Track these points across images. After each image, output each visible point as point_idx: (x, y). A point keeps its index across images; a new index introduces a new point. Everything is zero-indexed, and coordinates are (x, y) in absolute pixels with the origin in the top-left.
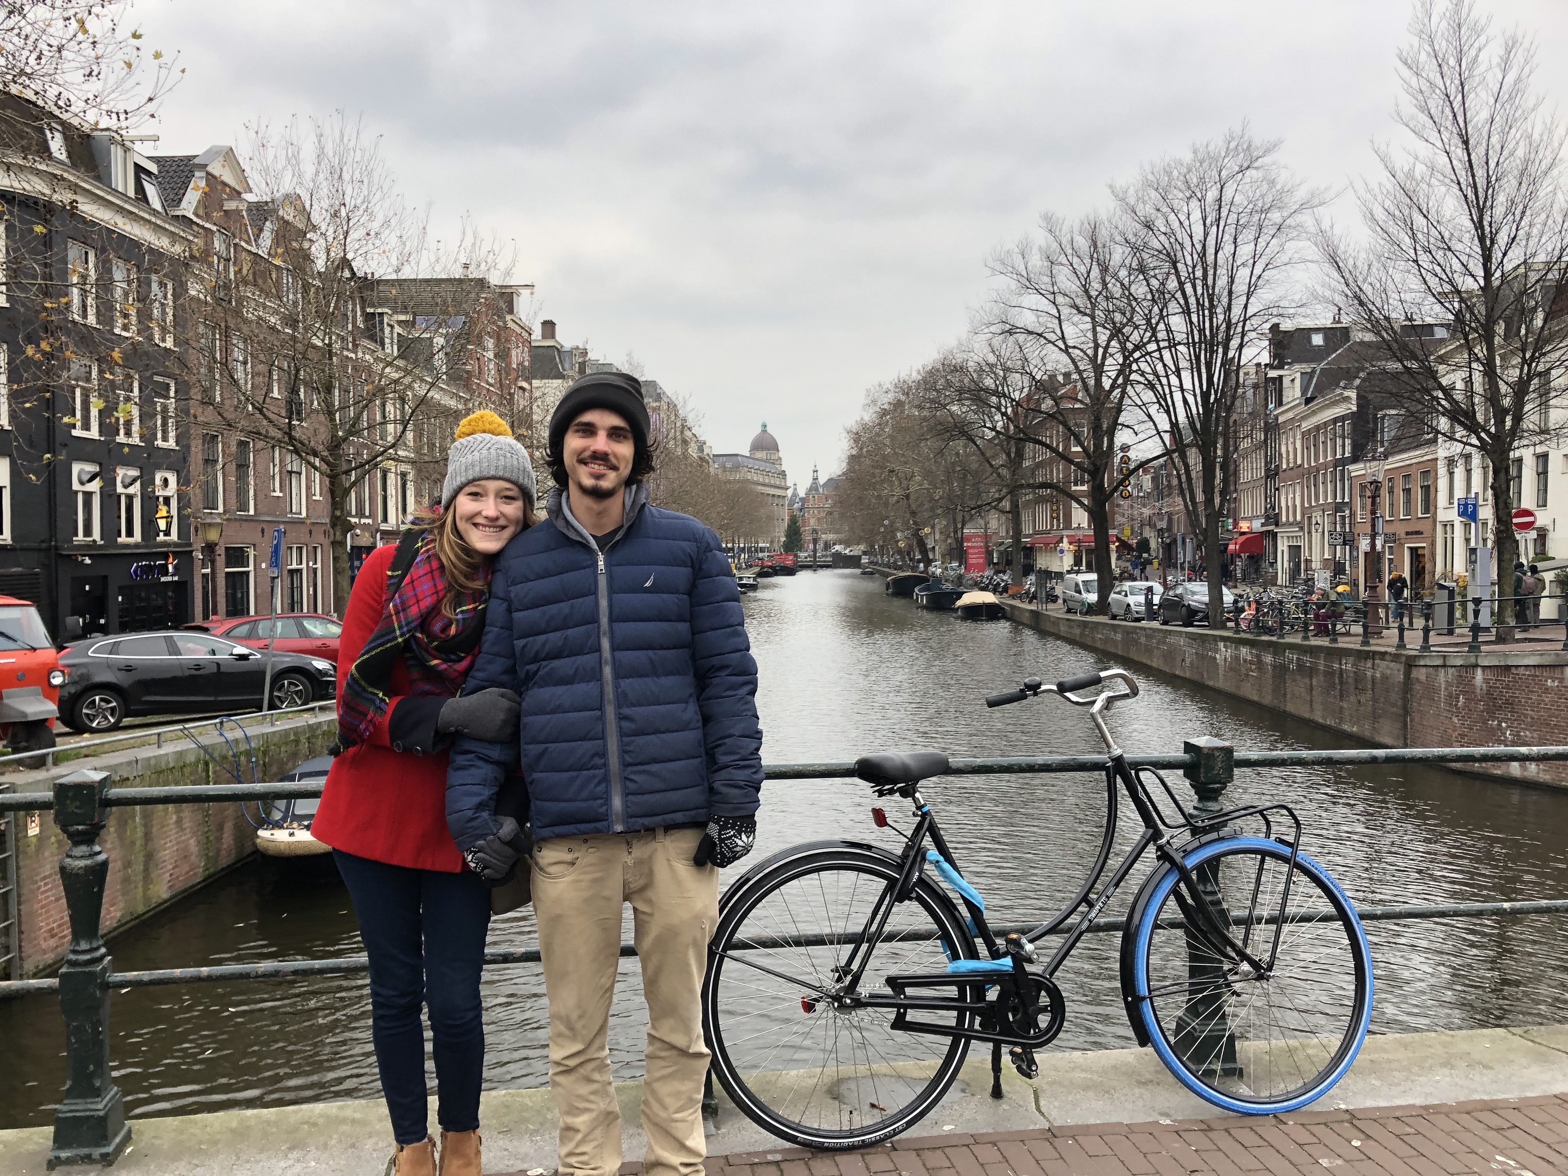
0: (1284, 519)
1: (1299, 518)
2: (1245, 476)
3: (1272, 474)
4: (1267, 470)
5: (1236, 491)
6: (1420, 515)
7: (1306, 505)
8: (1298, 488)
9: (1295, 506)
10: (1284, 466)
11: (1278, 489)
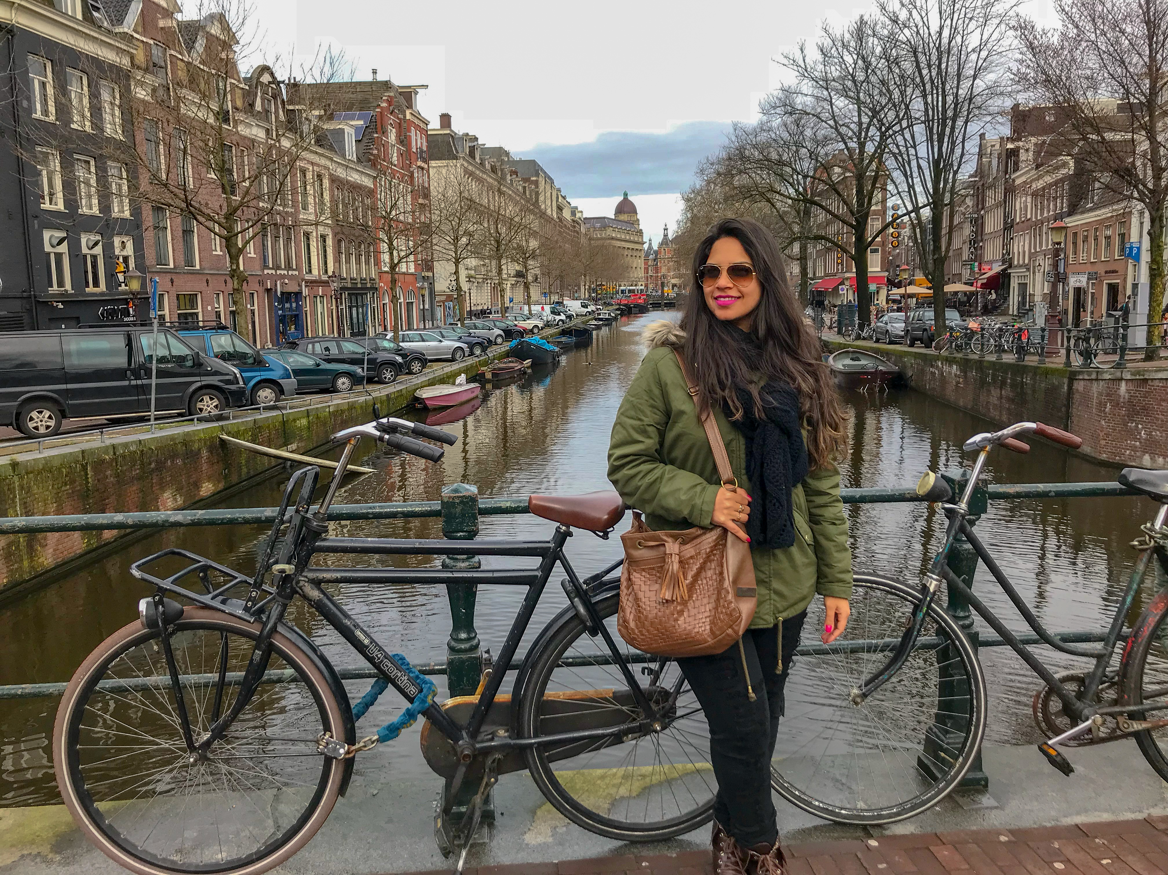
0: (1016, 263)
1: (1026, 261)
2: (989, 228)
3: (1009, 226)
4: (1005, 223)
5: (982, 240)
6: (1116, 258)
7: (1033, 251)
8: (1027, 238)
9: (1024, 252)
10: (1018, 220)
11: (1012, 239)
